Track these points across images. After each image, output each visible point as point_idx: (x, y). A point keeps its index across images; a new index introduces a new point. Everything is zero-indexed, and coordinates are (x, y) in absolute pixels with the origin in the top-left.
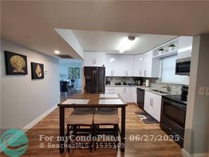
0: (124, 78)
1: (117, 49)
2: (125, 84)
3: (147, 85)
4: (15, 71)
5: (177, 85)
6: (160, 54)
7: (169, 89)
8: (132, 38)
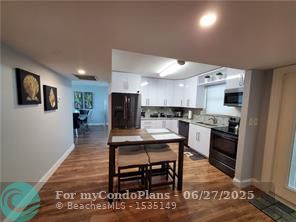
0: (162, 108)
1: (158, 72)
2: (162, 116)
3: (190, 117)
4: (29, 99)
5: (224, 117)
6: (206, 81)
7: (215, 121)
8: (181, 62)
